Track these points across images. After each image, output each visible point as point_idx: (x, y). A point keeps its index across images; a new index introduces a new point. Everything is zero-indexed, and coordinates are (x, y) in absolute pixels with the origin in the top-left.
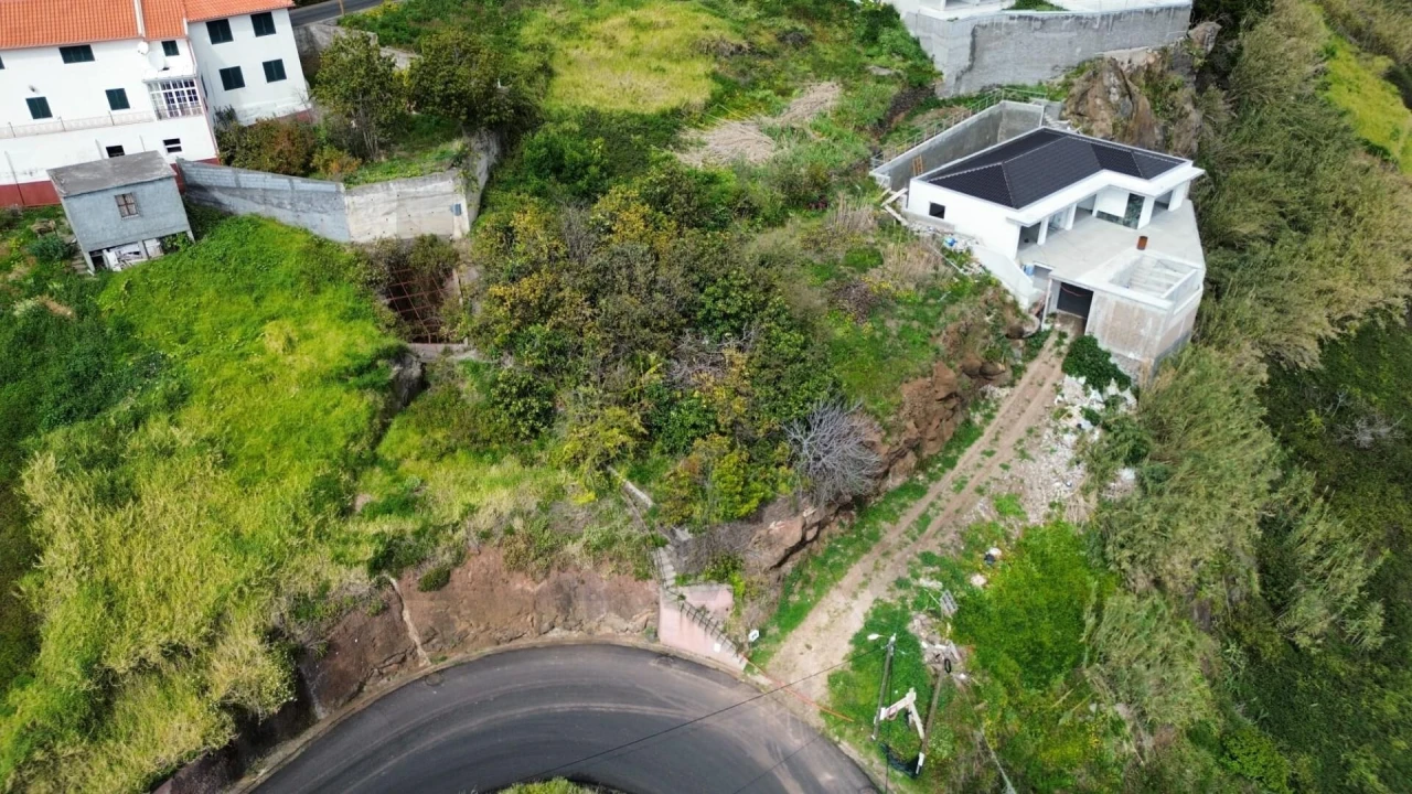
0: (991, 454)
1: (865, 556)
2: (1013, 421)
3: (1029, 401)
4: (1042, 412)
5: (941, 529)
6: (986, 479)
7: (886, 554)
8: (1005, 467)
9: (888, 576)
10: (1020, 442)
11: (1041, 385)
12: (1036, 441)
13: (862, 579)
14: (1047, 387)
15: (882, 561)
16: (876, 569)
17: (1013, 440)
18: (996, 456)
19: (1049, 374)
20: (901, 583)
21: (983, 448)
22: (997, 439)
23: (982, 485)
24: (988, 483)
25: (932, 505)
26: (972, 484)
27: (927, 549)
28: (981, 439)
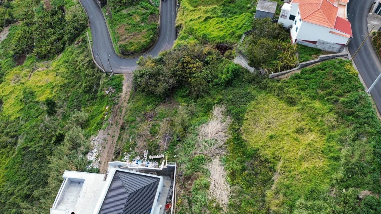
0: (113, 137)
1: (128, 99)
2: (110, 148)
3: (107, 156)
4: (103, 155)
5: (117, 111)
6: (112, 129)
7: (125, 101)
8: (109, 134)
9: (123, 97)
10: (107, 143)
11: (105, 162)
12: (103, 145)
13: (127, 94)
14: (103, 163)
15: (125, 99)
16: (125, 97)
17: (108, 143)
18: (111, 137)
19: (103, 167)
20: (119, 97)
21: (115, 137)
22: (112, 142)
23: (112, 126)
24: (111, 128)
25: (121, 116)
26: (114, 126)
27: (118, 105)
28: (116, 140)
